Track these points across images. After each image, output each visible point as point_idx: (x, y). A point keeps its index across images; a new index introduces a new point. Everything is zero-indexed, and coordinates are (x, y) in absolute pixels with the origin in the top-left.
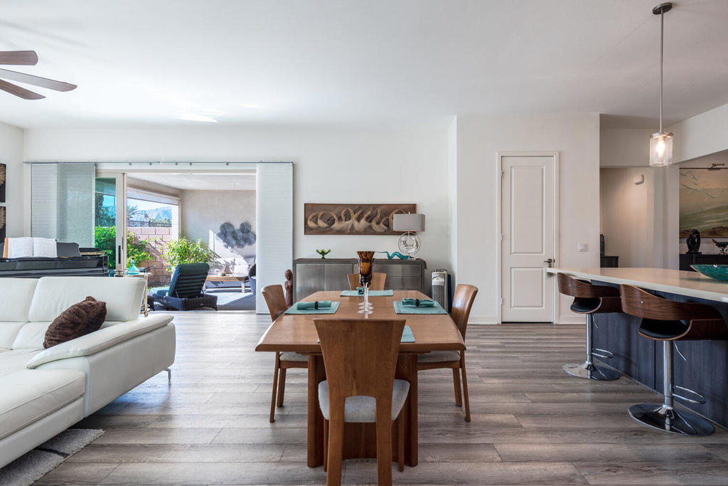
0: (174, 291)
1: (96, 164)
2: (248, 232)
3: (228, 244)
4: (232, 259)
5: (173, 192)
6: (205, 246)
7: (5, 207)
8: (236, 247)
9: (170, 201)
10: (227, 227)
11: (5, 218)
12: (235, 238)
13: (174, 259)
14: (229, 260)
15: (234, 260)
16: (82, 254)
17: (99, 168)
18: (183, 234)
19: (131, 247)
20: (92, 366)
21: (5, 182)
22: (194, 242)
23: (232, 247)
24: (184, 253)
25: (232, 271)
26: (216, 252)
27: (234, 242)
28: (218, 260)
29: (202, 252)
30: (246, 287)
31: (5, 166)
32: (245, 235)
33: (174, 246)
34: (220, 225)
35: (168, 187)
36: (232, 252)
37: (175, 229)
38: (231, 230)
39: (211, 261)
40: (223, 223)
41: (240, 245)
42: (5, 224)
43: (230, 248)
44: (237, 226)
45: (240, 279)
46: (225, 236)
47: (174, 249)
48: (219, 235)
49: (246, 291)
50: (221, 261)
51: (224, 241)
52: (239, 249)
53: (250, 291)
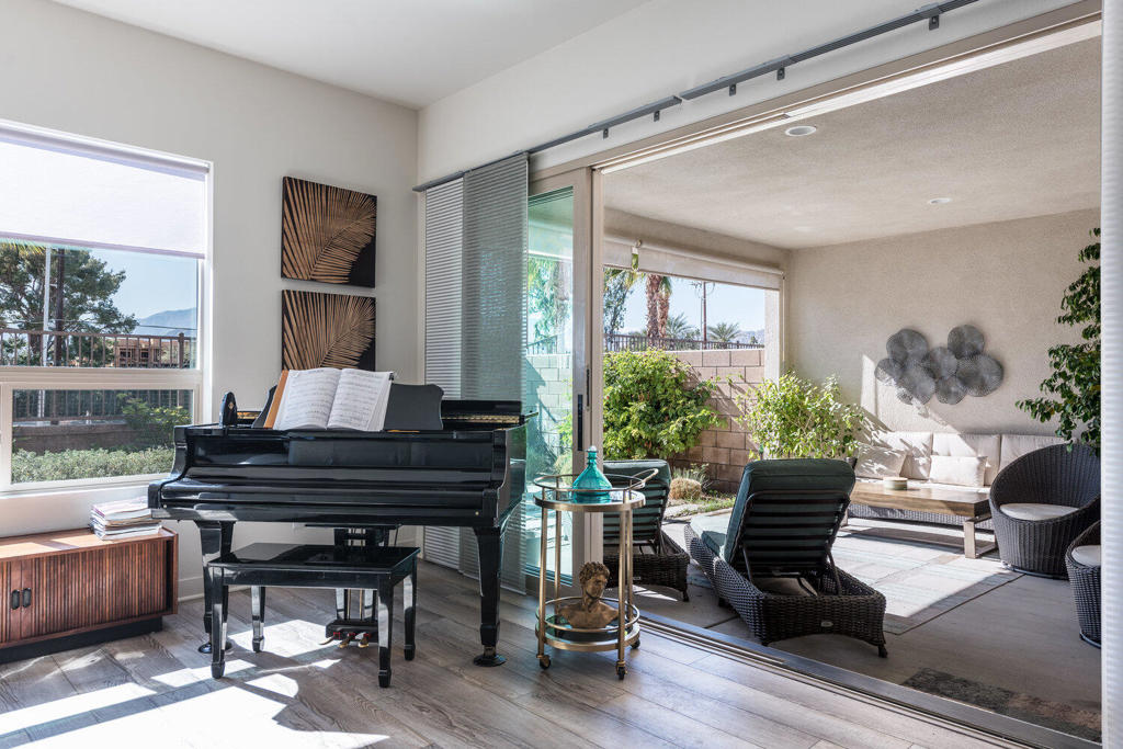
0: (738, 551)
2: (976, 353)
3: (911, 392)
4: (925, 437)
5: (764, 254)
6: (844, 394)
7: (373, 300)
8: (935, 400)
10: (906, 341)
11: (374, 327)
12: (933, 372)
13: (769, 429)
14: (917, 439)
15: (932, 440)
18: (789, 365)
19: (683, 396)
21: (374, 238)
22: (819, 384)
23: (925, 399)
24: (793, 416)
25: (923, 472)
26: (878, 415)
27: (929, 385)
28: (882, 436)
29: (838, 414)
31: (374, 199)
32: (966, 364)
33: (769, 396)
34: (886, 339)
36: (925, 415)
38: (922, 349)
39: (863, 440)
40: (894, 330)
41: (946, 394)
42: (373, 340)
43: (916, 402)
44: (939, 337)
45: (955, 507)
46: (903, 367)
47: (768, 404)
48: (886, 366)
50: (893, 440)
51: (900, 383)
52: (947, 407)
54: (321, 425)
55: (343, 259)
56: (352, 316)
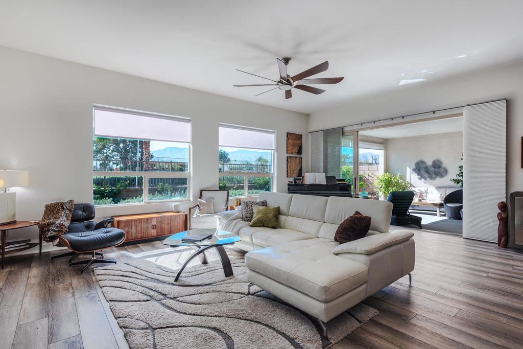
1: (342, 128)
2: (439, 167)
3: (422, 177)
4: (425, 189)
5: (381, 141)
6: (403, 178)
7: (301, 158)
8: (428, 179)
9: (378, 148)
10: (420, 164)
11: (302, 163)
12: (428, 172)
13: (381, 187)
14: (423, 189)
15: (427, 189)
16: (338, 182)
17: (344, 130)
18: (386, 170)
20: (372, 263)
21: (301, 144)
22: (395, 175)
23: (425, 179)
24: (388, 183)
25: (425, 198)
26: (412, 183)
27: (427, 175)
28: (413, 188)
29: (401, 183)
30: (440, 212)
31: (301, 136)
32: (437, 170)
33: (381, 178)
35: (377, 138)
36: (425, 183)
37: (381, 167)
38: (424, 166)
39: (408, 190)
40: (417, 161)
41: (431, 178)
42: (301, 166)
43: (423, 180)
44: (429, 163)
45: (435, 205)
46: (419, 170)
47: (381, 180)
48: (414, 170)
49: (441, 216)
50: (416, 190)
51: (418, 174)
52: (431, 181)
53: (445, 215)
54: (314, 183)
55: (296, 149)
56: (298, 159)
